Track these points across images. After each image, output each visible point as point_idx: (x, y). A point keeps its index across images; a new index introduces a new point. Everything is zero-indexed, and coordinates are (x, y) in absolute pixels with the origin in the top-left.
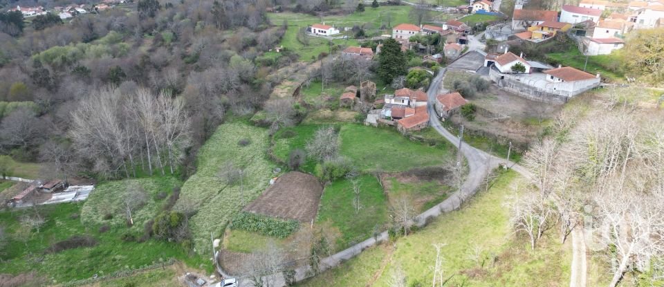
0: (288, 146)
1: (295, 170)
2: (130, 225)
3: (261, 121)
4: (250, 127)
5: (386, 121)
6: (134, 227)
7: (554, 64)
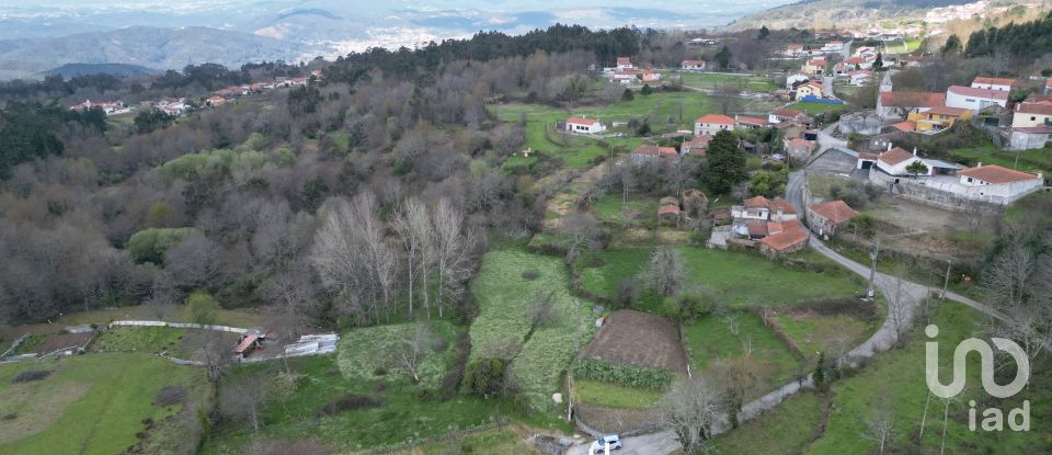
0: (602, 278)
1: (625, 308)
2: (415, 382)
3: (544, 247)
4: (529, 255)
5: (741, 241)
6: (422, 383)
7: (965, 162)
